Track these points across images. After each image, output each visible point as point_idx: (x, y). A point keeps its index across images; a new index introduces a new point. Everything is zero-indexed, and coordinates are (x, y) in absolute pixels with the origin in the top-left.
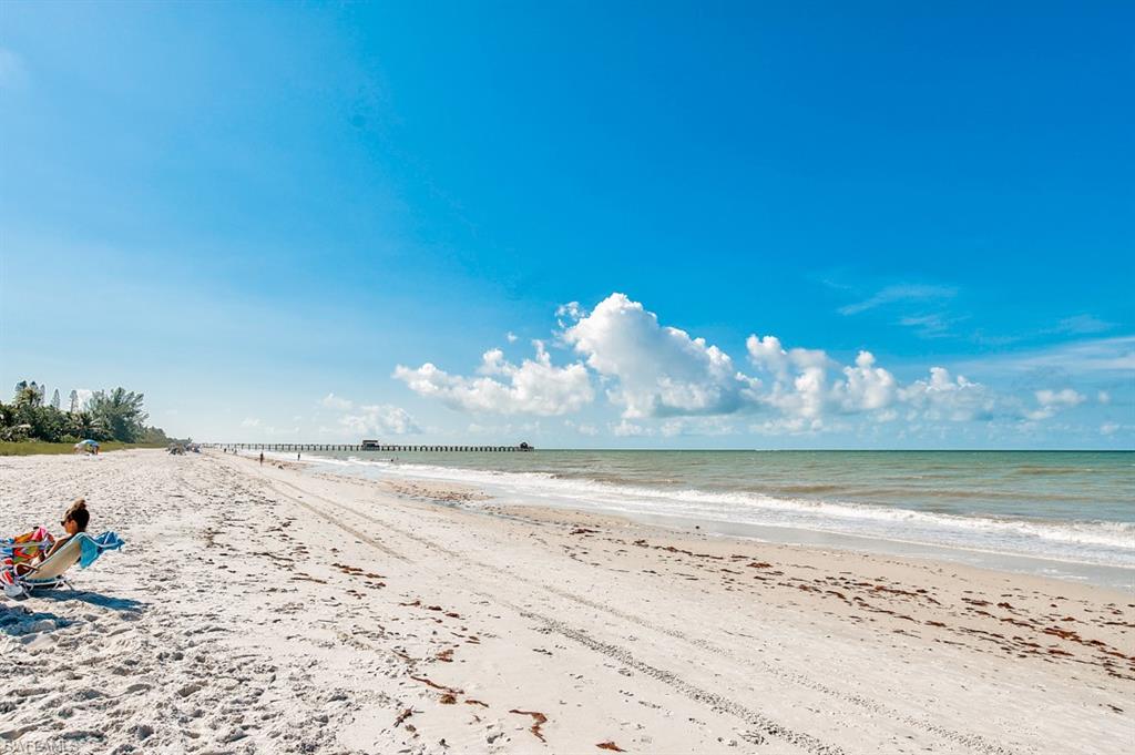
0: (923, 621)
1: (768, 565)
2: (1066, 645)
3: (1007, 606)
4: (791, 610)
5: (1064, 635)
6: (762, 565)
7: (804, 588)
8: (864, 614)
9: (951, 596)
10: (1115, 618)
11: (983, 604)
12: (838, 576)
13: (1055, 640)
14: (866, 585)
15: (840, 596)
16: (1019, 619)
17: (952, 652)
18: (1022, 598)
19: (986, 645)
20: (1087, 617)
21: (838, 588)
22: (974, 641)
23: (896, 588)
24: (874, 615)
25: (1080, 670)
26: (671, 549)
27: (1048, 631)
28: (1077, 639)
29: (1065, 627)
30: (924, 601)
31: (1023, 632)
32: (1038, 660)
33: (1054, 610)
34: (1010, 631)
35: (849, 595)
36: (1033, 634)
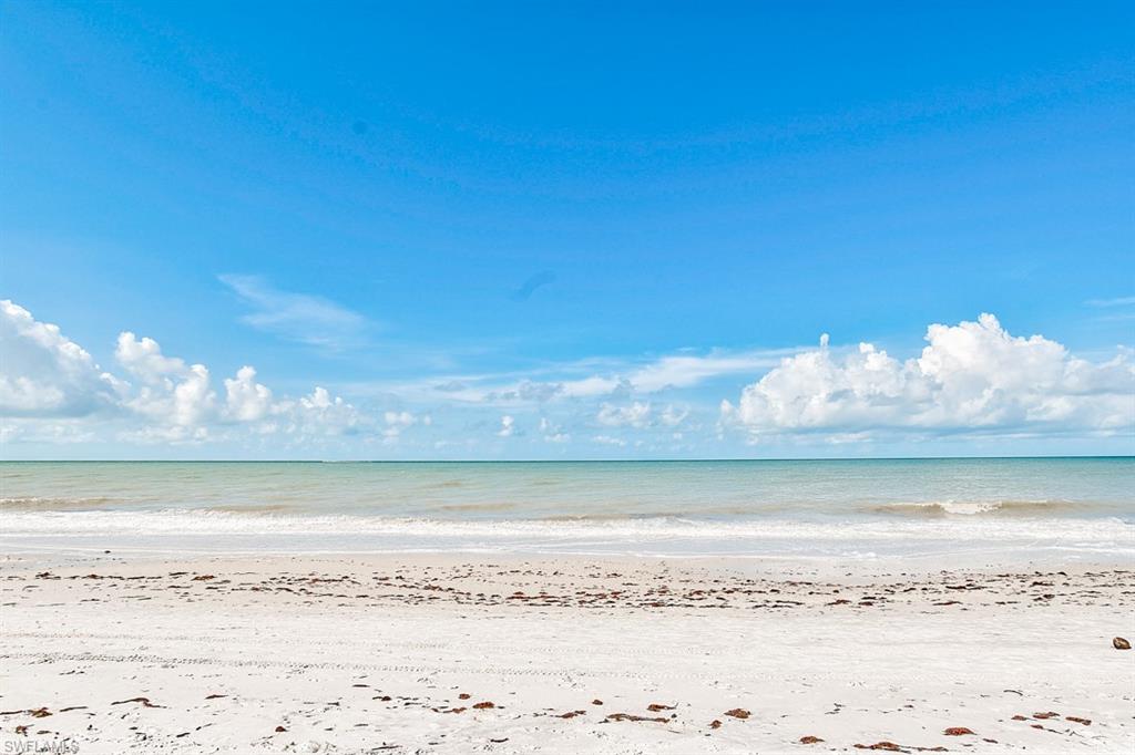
0: (354, 596)
1: (212, 577)
2: (435, 593)
3: (401, 577)
4: (256, 606)
5: (434, 588)
6: (206, 577)
7: (254, 589)
8: (312, 598)
9: (365, 577)
10: (457, 575)
11: (386, 579)
12: (279, 577)
13: (430, 592)
14: (304, 579)
15: (288, 590)
16: (409, 584)
17: (379, 610)
18: (408, 571)
19: (395, 602)
20: (443, 577)
21: (285, 584)
22: (387, 601)
23: (326, 578)
24: (321, 599)
25: (445, 604)
26: (94, 576)
27: (426, 588)
28: (441, 589)
29: (434, 584)
30: (349, 583)
31: (413, 591)
32: (425, 604)
33: (426, 576)
34: (406, 592)
35: (295, 588)
36: (418, 591)
